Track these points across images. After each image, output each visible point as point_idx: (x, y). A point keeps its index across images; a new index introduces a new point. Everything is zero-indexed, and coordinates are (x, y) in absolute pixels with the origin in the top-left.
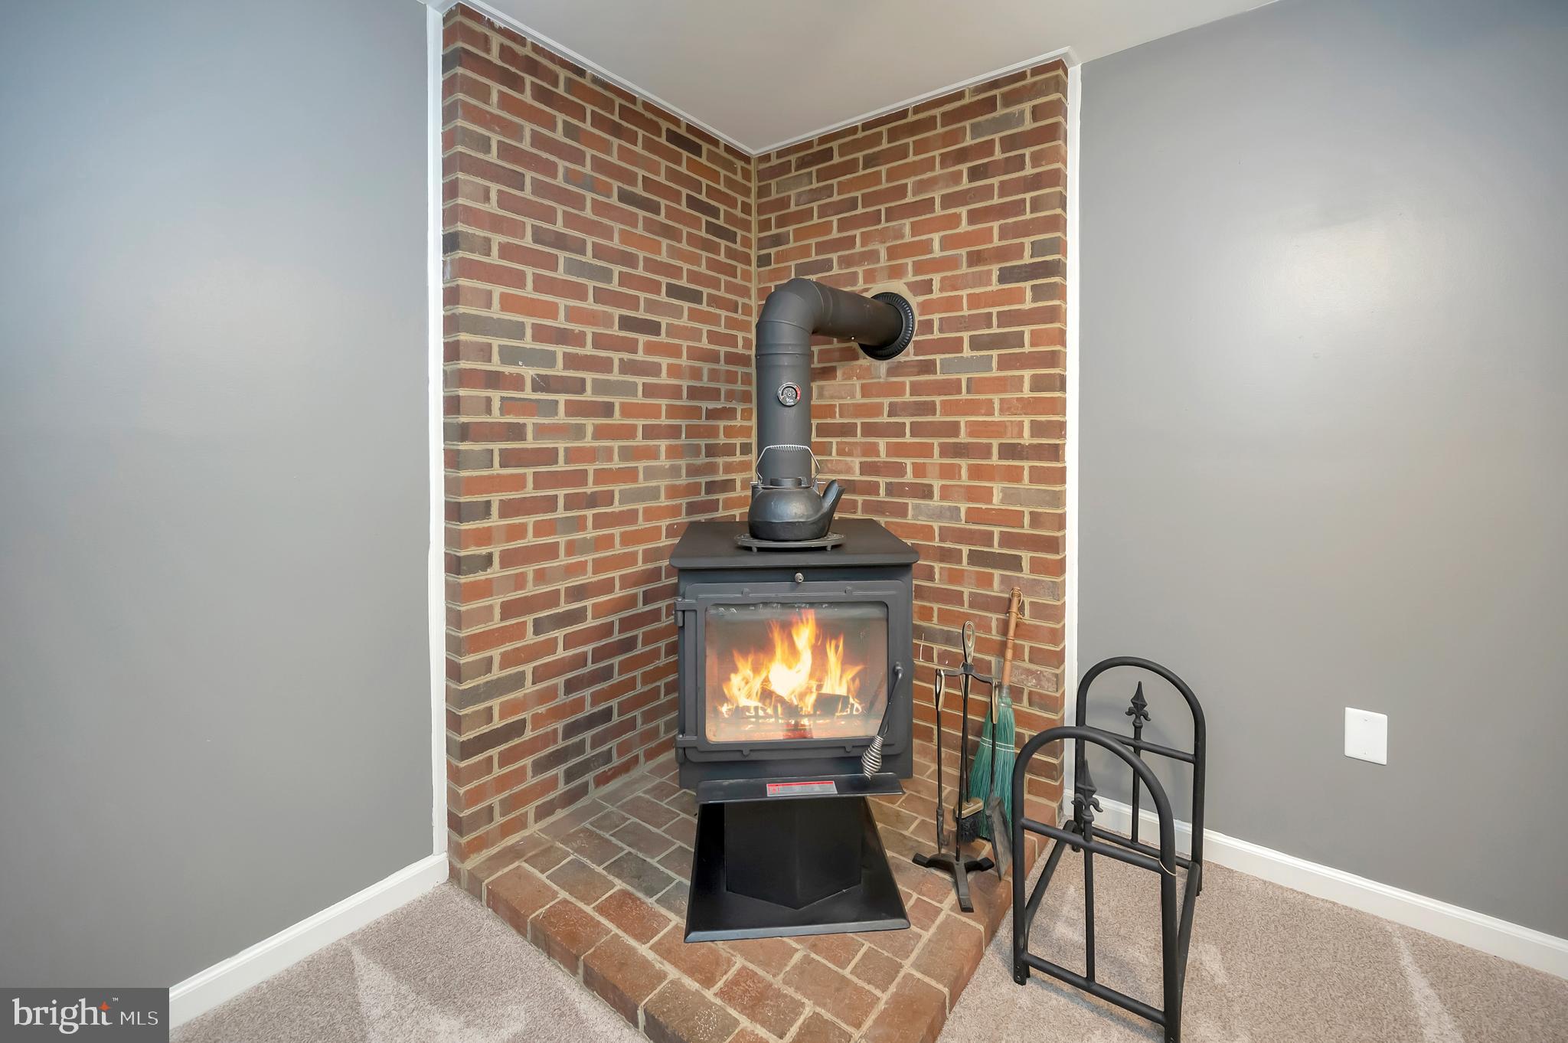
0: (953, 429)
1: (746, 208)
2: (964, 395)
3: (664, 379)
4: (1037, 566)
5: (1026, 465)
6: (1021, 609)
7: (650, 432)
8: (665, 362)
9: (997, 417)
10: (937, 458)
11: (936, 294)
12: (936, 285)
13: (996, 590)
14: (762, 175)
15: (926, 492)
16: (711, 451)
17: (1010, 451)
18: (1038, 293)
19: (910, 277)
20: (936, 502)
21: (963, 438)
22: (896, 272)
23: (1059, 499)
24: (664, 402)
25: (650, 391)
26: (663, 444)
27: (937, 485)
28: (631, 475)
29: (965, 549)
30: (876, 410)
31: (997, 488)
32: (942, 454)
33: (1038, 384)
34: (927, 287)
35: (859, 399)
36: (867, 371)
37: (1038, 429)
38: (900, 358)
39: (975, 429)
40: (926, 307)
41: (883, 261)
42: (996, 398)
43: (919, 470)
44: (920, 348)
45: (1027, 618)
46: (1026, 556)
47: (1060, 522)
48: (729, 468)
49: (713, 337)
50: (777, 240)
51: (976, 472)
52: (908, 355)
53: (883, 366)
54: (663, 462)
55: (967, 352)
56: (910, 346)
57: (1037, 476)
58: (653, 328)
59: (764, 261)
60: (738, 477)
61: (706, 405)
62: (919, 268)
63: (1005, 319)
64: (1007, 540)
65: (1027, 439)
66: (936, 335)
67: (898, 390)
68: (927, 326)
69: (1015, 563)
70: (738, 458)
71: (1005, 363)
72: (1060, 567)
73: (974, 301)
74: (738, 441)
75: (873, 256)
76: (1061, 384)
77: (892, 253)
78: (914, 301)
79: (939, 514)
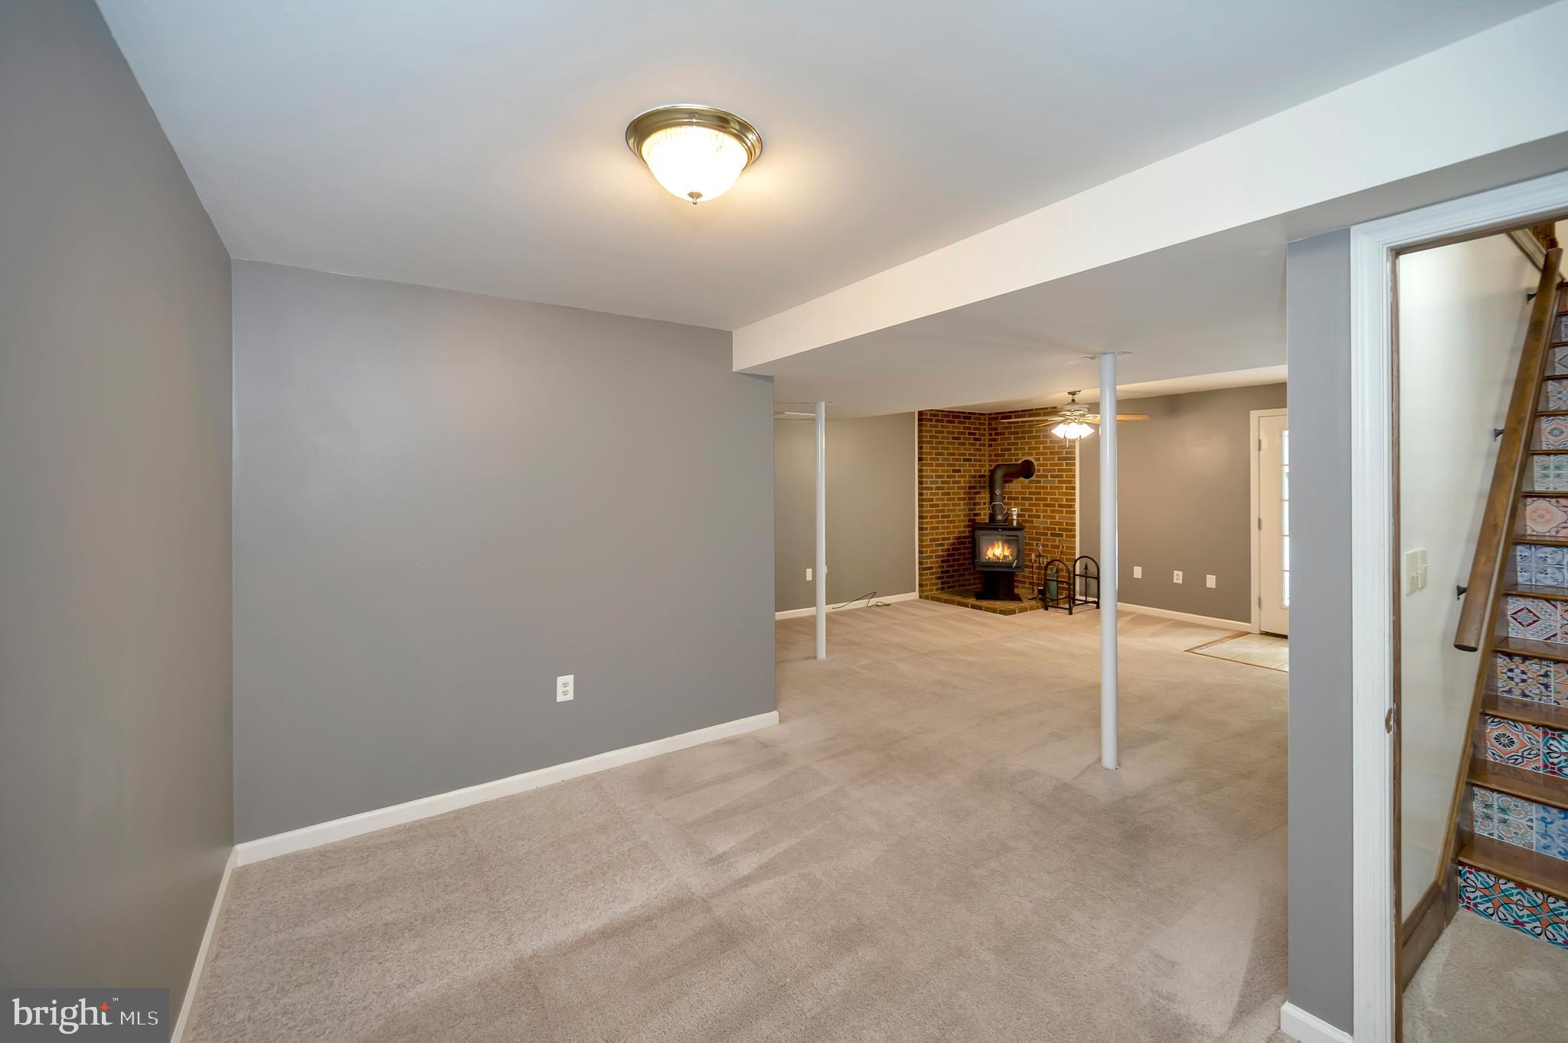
0: (1046, 499)
1: (984, 430)
2: (1049, 490)
3: (962, 485)
4: (1067, 536)
5: (1064, 509)
6: (1063, 547)
7: (959, 499)
8: (962, 480)
9: (1057, 497)
10: (1042, 507)
11: (1041, 462)
12: (1041, 459)
13: (1057, 543)
14: (990, 419)
15: (1039, 517)
16: (975, 504)
17: (1060, 506)
18: (1067, 464)
19: (1034, 456)
20: (1042, 519)
21: (1048, 502)
22: (1031, 454)
23: (1074, 518)
24: (962, 491)
25: (959, 488)
26: (962, 502)
27: (1042, 515)
28: (954, 510)
29: (1049, 532)
30: (1025, 493)
31: (1057, 516)
32: (1044, 506)
33: (1067, 488)
34: (1038, 460)
35: (1020, 490)
36: (1022, 482)
37: (1067, 500)
38: (1032, 479)
39: (1052, 499)
40: (1038, 465)
41: (1027, 451)
42: (1057, 491)
43: (1037, 511)
44: (1037, 476)
45: (1065, 550)
46: (1064, 533)
47: (1074, 524)
48: (979, 509)
49: (975, 471)
50: (994, 440)
51: (1052, 511)
52: (1034, 478)
53: (1027, 480)
54: (962, 507)
55: (1049, 479)
56: (1034, 476)
57: (1067, 512)
58: (959, 471)
59: (990, 445)
60: (982, 512)
61: (973, 491)
62: (1037, 454)
63: (1059, 470)
64: (1060, 529)
65: (1064, 503)
66: (1041, 473)
67: (1031, 488)
68: (1039, 470)
69: (1061, 536)
70: (982, 506)
71: (1059, 482)
72: (1074, 536)
73: (1051, 465)
74: (982, 501)
75: (1024, 449)
76: (1074, 488)
77: (1030, 449)
78: (1035, 463)
79: (1043, 523)
